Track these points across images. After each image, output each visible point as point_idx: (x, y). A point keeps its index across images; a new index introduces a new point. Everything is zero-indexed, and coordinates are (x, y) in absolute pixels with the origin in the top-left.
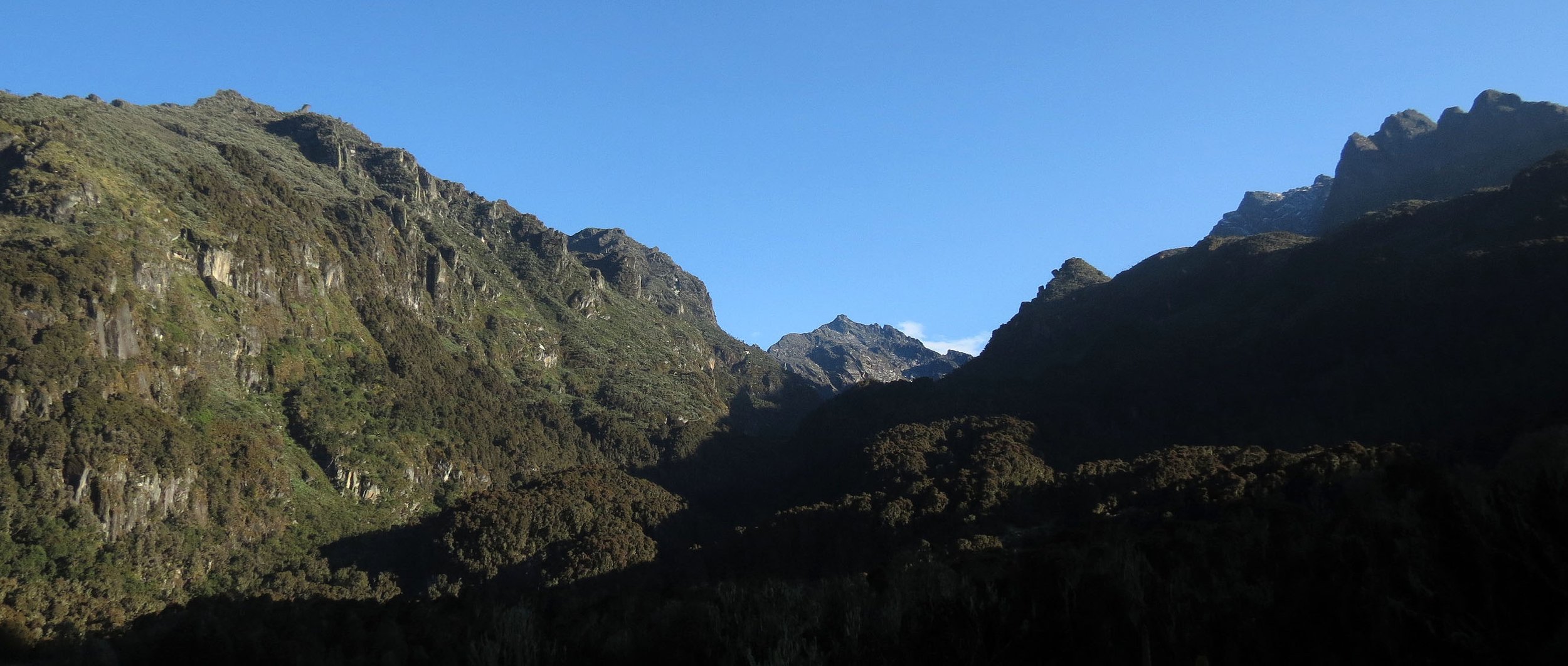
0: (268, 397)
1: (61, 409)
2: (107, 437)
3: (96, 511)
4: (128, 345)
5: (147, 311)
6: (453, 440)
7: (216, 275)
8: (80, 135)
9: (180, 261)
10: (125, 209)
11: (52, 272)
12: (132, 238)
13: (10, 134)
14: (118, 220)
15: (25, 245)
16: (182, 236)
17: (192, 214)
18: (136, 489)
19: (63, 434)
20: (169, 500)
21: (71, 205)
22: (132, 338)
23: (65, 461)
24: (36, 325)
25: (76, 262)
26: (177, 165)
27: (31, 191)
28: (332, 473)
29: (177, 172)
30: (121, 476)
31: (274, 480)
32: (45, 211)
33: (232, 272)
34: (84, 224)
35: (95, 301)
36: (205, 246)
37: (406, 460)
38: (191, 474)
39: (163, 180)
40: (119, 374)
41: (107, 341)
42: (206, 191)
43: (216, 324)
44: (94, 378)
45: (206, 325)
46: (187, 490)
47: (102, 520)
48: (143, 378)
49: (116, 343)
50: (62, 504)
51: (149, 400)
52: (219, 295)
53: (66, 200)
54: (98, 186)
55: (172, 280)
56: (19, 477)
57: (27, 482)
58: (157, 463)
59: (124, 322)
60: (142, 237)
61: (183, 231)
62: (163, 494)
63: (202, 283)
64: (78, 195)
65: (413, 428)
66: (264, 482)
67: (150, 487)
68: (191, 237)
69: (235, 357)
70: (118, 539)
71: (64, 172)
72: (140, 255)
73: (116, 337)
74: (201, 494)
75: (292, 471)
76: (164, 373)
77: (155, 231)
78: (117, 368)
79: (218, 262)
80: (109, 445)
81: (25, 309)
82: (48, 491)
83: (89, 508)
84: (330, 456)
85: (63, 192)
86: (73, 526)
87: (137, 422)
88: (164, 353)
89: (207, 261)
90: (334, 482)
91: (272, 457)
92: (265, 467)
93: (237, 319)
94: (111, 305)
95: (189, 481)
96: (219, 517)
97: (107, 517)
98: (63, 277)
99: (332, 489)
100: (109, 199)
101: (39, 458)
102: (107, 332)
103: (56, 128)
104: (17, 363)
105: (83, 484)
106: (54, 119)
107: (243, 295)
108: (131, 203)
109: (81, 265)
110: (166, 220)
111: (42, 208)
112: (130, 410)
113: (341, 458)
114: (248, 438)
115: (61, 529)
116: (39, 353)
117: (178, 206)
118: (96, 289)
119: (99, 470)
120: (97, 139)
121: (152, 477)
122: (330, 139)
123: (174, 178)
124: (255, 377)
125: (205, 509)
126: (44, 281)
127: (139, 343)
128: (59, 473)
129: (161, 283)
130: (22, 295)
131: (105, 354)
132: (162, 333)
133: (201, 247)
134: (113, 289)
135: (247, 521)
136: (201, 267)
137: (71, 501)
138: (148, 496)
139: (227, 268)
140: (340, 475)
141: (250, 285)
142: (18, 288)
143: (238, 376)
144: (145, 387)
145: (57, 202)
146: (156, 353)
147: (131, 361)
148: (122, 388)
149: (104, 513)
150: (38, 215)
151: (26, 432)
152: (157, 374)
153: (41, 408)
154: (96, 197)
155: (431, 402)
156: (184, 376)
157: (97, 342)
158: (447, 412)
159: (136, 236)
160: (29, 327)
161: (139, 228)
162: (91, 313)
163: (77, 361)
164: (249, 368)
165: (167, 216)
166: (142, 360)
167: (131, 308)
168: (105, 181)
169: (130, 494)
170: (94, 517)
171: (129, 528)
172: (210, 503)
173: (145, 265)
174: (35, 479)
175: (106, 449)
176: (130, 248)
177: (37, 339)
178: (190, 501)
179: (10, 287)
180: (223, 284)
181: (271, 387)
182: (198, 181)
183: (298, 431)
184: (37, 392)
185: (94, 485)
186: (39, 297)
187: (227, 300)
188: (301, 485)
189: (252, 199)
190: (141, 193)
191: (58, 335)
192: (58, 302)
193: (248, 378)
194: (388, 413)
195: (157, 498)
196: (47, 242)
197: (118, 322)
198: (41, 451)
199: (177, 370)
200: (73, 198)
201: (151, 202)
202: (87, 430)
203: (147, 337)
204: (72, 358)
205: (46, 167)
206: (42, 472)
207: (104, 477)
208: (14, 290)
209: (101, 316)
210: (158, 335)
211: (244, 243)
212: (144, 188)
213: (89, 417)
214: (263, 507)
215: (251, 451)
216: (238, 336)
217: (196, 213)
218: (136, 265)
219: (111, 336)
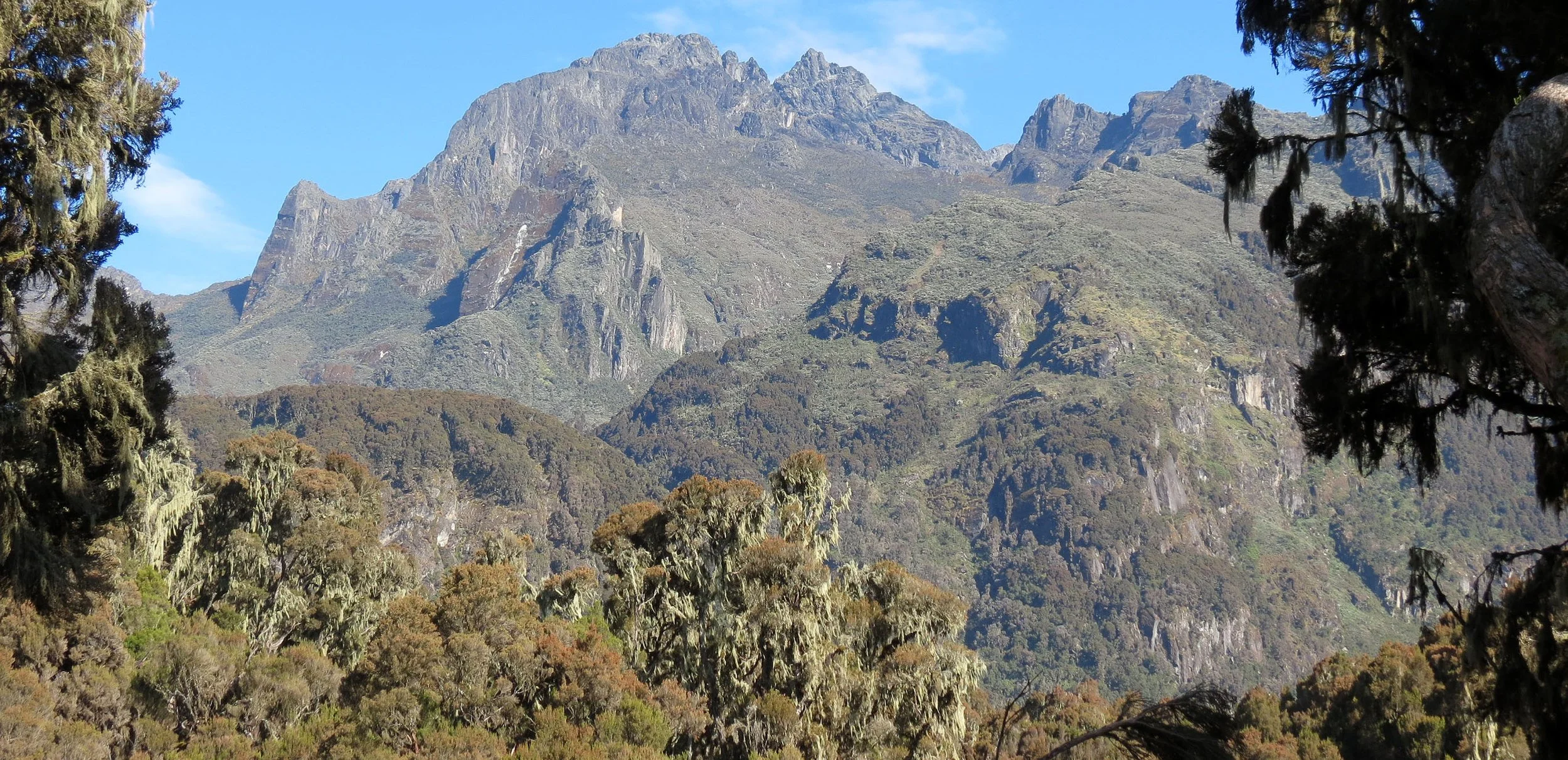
0: (1312, 520)
1: (1130, 567)
2: (1170, 592)
3: (1169, 657)
4: (1178, 495)
5: (1190, 457)
6: (1512, 540)
7: (1249, 401)
8: (1107, 271)
9: (1215, 392)
10: (1158, 352)
11: (1104, 437)
12: (1167, 383)
13: (1047, 282)
14: (1153, 366)
15: (1079, 408)
16: (1213, 365)
17: (1220, 337)
18: (1199, 635)
19: (1134, 590)
20: (1228, 641)
21: (1110, 358)
22: (1179, 488)
23: (1139, 614)
24: (1100, 493)
25: (1123, 423)
26: (1200, 279)
27: (1075, 347)
28: (1381, 594)
29: (1202, 287)
30: (1184, 624)
31: (1321, 610)
32: (1089, 367)
33: (1265, 395)
34: (1126, 376)
35: (1144, 460)
36: (1235, 374)
37: (1460, 571)
38: (1245, 613)
39: (1189, 303)
40: (1172, 527)
41: (1159, 495)
42: (1231, 306)
43: (1254, 452)
44: (1152, 535)
45: (1245, 456)
46: (1243, 629)
47: (1175, 665)
48: (1193, 525)
49: (1166, 496)
50: (1142, 655)
51: (1201, 546)
52: (1255, 421)
53: (1106, 353)
54: (1131, 332)
55: (1208, 416)
56: (1105, 633)
57: (1112, 636)
58: (1213, 608)
59: (1170, 475)
60: (1176, 380)
61: (1213, 360)
62: (1222, 635)
63: (1238, 413)
64: (1114, 346)
65: (1465, 534)
66: (1313, 613)
67: (1209, 631)
68: (1222, 367)
69: (1276, 484)
70: (1189, 681)
71: (1100, 322)
72: (1176, 401)
73: (1165, 490)
74: (1254, 631)
75: (1339, 597)
76: (1212, 517)
77: (1187, 370)
78: (1170, 521)
79: (1249, 386)
80: (1171, 598)
81: (1089, 477)
82: (1129, 644)
83: (1163, 655)
84: (1377, 577)
85: (1102, 346)
86: (1152, 671)
87: (1192, 572)
88: (1211, 497)
89: (1239, 388)
90: (1384, 604)
91: (1317, 587)
92: (1312, 599)
93: (1274, 444)
94: (1158, 461)
95: (1243, 620)
96: (1273, 653)
97: (1178, 662)
98: (1114, 441)
99: (1383, 610)
100: (1142, 343)
101: (1119, 614)
102: (1157, 486)
103: (1086, 268)
104: (1090, 530)
105: (1155, 634)
106: (1082, 258)
107: (1278, 415)
108: (1162, 343)
109: (1127, 426)
110: (1196, 351)
111: (1087, 363)
112: (1185, 561)
113: (1389, 579)
114: (1293, 571)
115: (1143, 675)
116: (1106, 518)
117: (1205, 330)
118: (1144, 447)
119: (1167, 621)
120: (1123, 269)
121: (1210, 622)
122: (1368, 164)
123: (1199, 295)
124: (1298, 501)
125: (1260, 645)
126: (1100, 448)
127: (1186, 492)
128: (1135, 626)
129: (1199, 423)
130: (1084, 464)
131: (1158, 509)
132: (1206, 473)
133: (1232, 375)
134: (1157, 443)
135: (1299, 654)
136: (1234, 395)
137: (1148, 650)
138: (1210, 639)
139: (1259, 391)
140: (1389, 596)
141: (1284, 402)
142: (1080, 458)
143: (1281, 502)
144: (1195, 534)
145: (1099, 356)
146: (1201, 497)
147: (1182, 511)
148: (1176, 539)
149: (1175, 658)
150: (1084, 372)
151: (1106, 594)
152: (1205, 519)
153: (1114, 569)
154: (1131, 345)
155: (1490, 497)
156: (1230, 514)
157: (1150, 499)
158: (1508, 506)
159: (1171, 380)
160: (1094, 495)
161: (1173, 371)
162: (1142, 471)
163: (1136, 522)
164: (1291, 492)
165: (1197, 346)
166: (1191, 509)
167: (1175, 460)
168: (1136, 320)
169: (1194, 639)
170: (1168, 663)
171: (1197, 669)
172: (1263, 639)
173: (1182, 410)
174: (1118, 633)
175: (1171, 603)
176: (1167, 394)
177: (1103, 505)
178: (1246, 639)
179: (1073, 457)
180: (1257, 408)
181: (1314, 510)
182: (1223, 295)
183: (1345, 554)
184: (1108, 554)
185: (1164, 635)
186: (1098, 464)
187: (1262, 425)
188: (1351, 609)
189: (1278, 297)
190: (1171, 327)
191: (1118, 500)
192: (1113, 466)
193: (1290, 505)
194: (1440, 518)
195: (1217, 640)
196: (1097, 403)
197: (1166, 475)
198: (1119, 608)
199: (1223, 510)
200: (1111, 350)
201: (1180, 334)
202: (1153, 586)
203: (1193, 484)
204: (1132, 520)
205: (1085, 320)
206: (1123, 627)
207: (1170, 626)
208: (1077, 459)
209: (1151, 472)
210: (1202, 477)
211: (1273, 359)
212: (1173, 320)
213: (1153, 573)
214: (1314, 638)
215: (1298, 584)
216: (1277, 462)
217: (1224, 335)
218: (1175, 410)
219: (1161, 488)
